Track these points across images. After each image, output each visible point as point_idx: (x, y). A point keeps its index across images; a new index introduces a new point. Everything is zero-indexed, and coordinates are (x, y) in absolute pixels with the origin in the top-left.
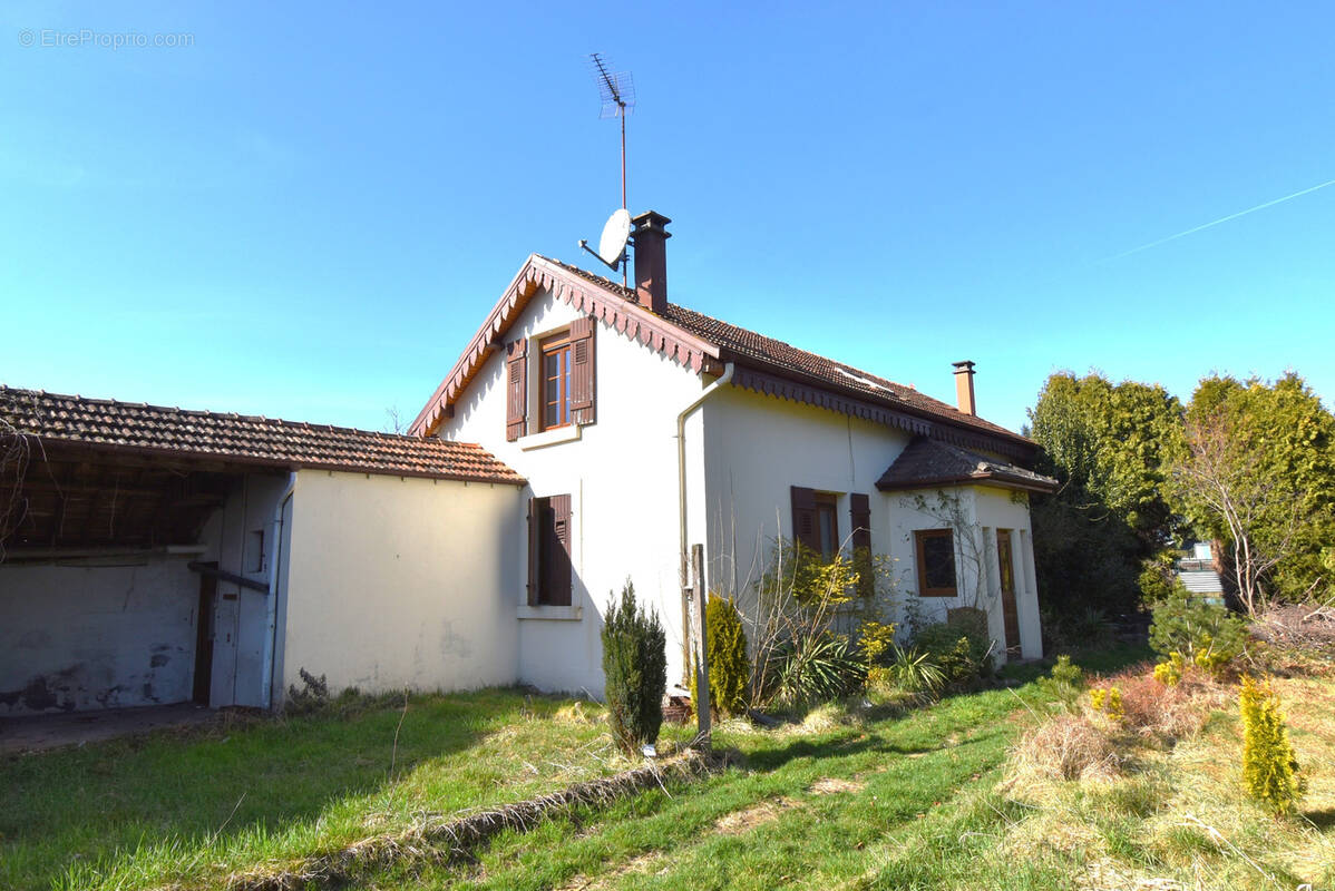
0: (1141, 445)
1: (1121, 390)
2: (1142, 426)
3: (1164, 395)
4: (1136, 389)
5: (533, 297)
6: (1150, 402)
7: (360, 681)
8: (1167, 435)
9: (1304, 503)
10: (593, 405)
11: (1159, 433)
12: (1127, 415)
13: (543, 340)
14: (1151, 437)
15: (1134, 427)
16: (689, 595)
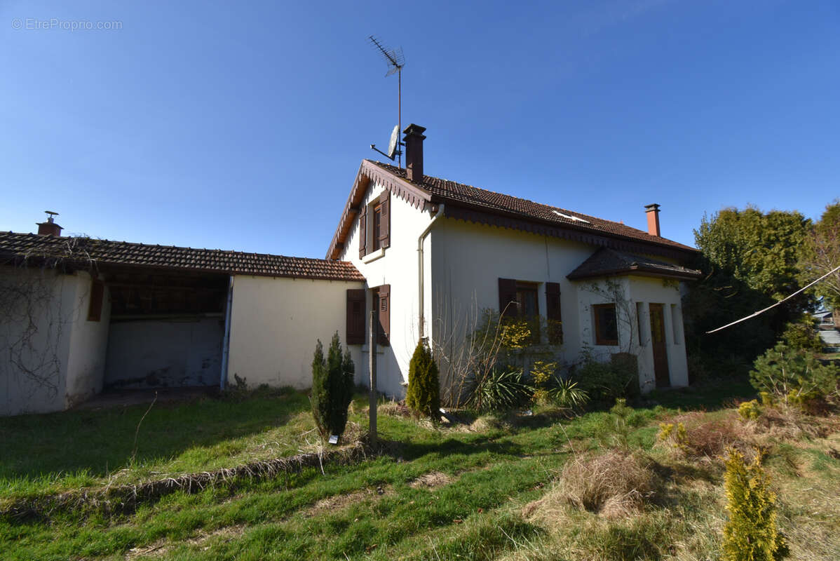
0: (783, 251)
1: (769, 217)
2: (784, 238)
3: (800, 218)
4: (780, 215)
6: (790, 223)
7: (270, 380)
8: (802, 243)
10: (389, 237)
11: (796, 243)
12: (773, 232)
13: (375, 205)
14: (791, 245)
15: (778, 240)
16: (425, 341)
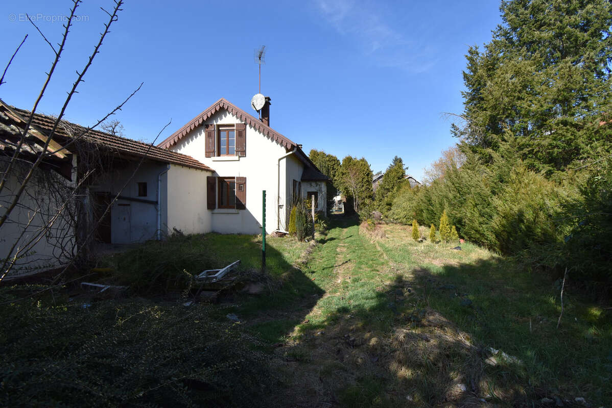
10: (245, 151)
13: (219, 126)
16: (280, 207)
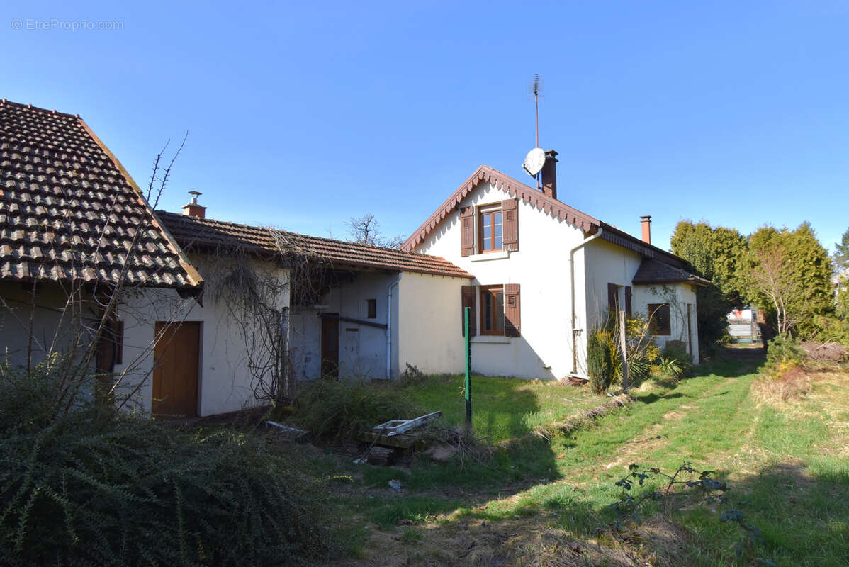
0: (726, 262)
1: (717, 231)
2: (727, 251)
3: (737, 235)
4: (724, 231)
5: (481, 184)
6: (732, 238)
8: (740, 256)
9: (807, 293)
10: (517, 242)
11: (735, 255)
12: (720, 245)
13: (480, 208)
14: (731, 256)
15: (723, 252)
16: (576, 333)
